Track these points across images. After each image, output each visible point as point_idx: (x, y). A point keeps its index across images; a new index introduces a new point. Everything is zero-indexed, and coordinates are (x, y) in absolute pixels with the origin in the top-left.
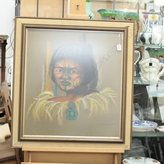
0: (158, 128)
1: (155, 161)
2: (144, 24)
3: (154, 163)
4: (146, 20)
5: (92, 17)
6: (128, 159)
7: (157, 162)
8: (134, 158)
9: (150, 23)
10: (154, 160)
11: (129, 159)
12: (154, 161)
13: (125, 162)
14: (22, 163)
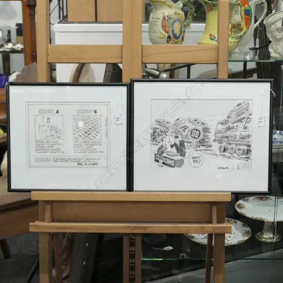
6: (245, 200)
8: (256, 198)
11: (247, 200)
13: (239, 206)
14: (31, 224)
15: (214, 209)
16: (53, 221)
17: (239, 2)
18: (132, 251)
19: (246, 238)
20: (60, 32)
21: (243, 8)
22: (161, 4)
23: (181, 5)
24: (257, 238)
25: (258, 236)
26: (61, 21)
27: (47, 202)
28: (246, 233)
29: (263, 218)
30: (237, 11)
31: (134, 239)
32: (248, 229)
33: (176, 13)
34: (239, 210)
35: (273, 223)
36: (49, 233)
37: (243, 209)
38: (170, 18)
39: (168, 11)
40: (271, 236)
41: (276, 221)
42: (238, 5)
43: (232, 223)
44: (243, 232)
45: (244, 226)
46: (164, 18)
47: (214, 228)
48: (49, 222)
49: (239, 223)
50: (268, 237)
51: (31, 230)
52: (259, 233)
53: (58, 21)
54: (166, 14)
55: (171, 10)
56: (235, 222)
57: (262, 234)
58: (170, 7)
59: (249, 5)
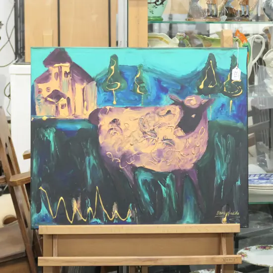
6: (247, 249)
8: (259, 247)
11: (249, 249)
14: (39, 258)
15: (224, 240)
17: (237, 38)
20: (17, 74)
21: (241, 44)
23: (178, 42)
26: (17, 62)
37: (246, 258)
42: (237, 41)
47: (224, 259)
51: (40, 264)
53: (14, 62)
55: (168, 45)
58: (167, 43)
59: (247, 41)
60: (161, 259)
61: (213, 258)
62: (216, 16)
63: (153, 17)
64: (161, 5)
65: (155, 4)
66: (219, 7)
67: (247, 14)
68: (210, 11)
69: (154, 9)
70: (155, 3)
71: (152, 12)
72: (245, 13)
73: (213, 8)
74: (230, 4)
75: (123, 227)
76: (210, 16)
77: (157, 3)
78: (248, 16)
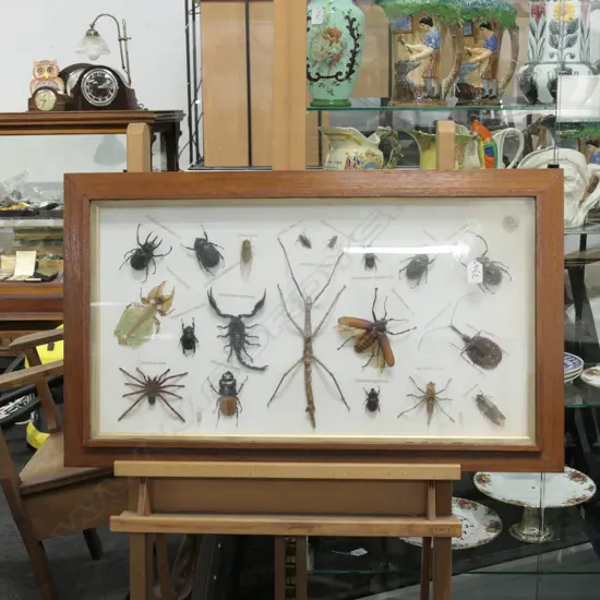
0: (585, 376)
1: (578, 476)
2: (533, 38)
3: (573, 482)
4: (537, 23)
5: (354, 20)
7: (584, 480)
9: (551, 30)
10: (573, 470)
12: (574, 477)
13: (481, 480)
14: (113, 517)
15: (432, 493)
16: (154, 511)
17: (475, 134)
18: (290, 564)
19: (493, 535)
21: (482, 144)
22: (344, 138)
23: (378, 140)
24: (513, 535)
25: (514, 532)
27: (142, 479)
28: (491, 526)
29: (522, 501)
30: (472, 150)
31: (295, 543)
32: (496, 519)
33: (367, 154)
34: (479, 486)
35: (539, 509)
36: (147, 534)
37: (486, 485)
38: (359, 162)
39: (355, 150)
40: (537, 531)
41: (544, 507)
42: (475, 138)
43: (469, 508)
44: (488, 524)
45: (489, 513)
46: (348, 162)
48: (145, 515)
49: (482, 508)
50: (530, 533)
51: (113, 528)
52: (516, 525)
53: (189, 166)
54: (352, 155)
55: (361, 148)
56: (474, 506)
57: (521, 527)
58: (359, 143)
59: (492, 140)
60: (320, 525)
61: (410, 526)
62: (438, 97)
63: (335, 101)
64: (346, 82)
65: (334, 79)
66: (444, 83)
67: (494, 93)
68: (428, 89)
69: (335, 88)
70: (336, 76)
71: (331, 92)
72: (491, 91)
73: (433, 84)
74: (466, 78)
75: (255, 467)
76: (428, 97)
77: (339, 77)
78: (494, 97)
